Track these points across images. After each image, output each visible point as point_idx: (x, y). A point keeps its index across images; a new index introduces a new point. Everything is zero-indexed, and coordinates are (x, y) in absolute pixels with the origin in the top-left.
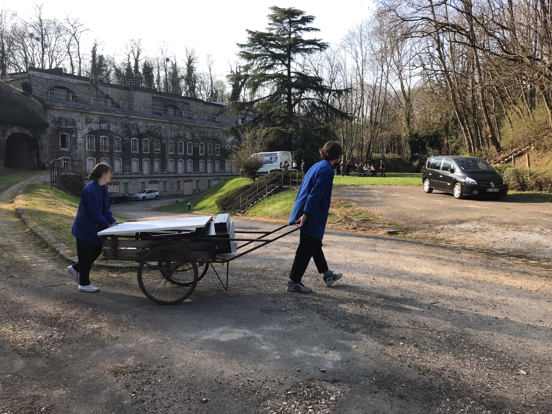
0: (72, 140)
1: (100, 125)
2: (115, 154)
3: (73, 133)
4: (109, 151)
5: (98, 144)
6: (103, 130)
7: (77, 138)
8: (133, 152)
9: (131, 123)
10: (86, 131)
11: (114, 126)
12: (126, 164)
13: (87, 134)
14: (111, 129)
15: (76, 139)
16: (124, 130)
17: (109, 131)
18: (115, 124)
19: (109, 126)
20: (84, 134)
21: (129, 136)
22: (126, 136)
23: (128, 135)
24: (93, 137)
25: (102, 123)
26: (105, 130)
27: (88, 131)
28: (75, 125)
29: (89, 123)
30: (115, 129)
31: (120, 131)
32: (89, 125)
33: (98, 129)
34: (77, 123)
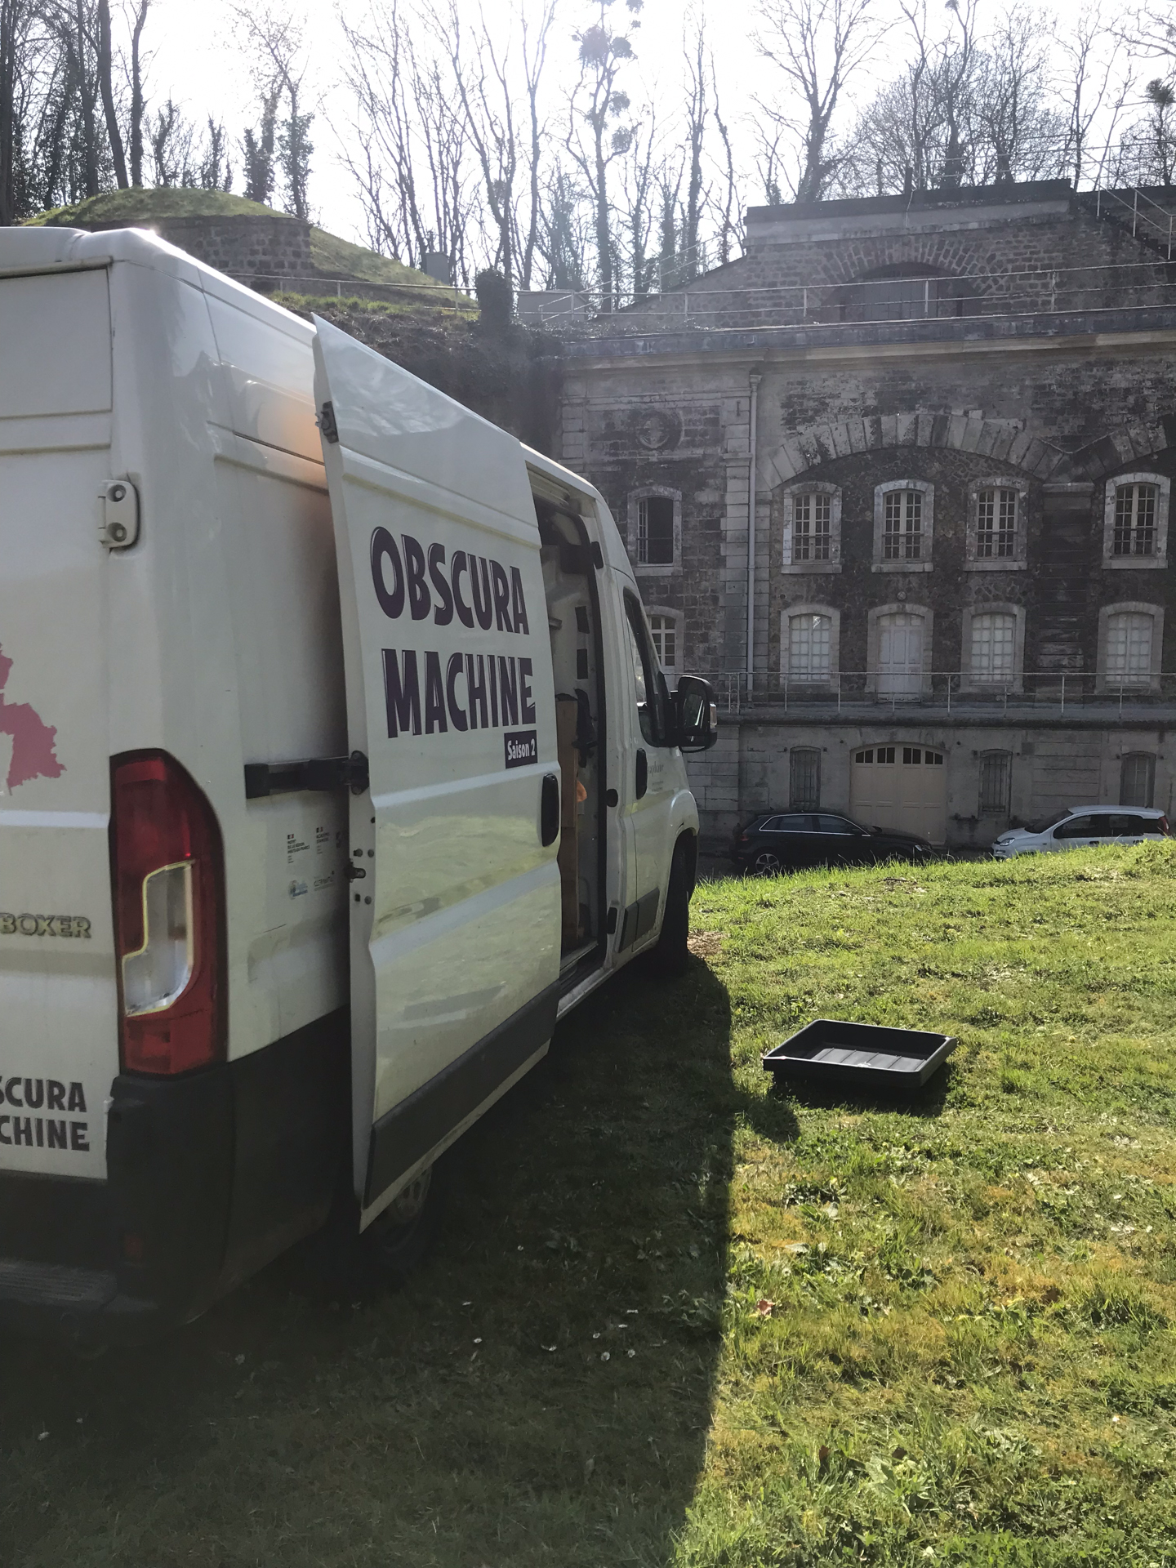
0: (693, 521)
1: (877, 423)
2: (974, 583)
3: (701, 485)
4: (928, 567)
5: (856, 533)
6: (897, 446)
7: (722, 506)
8: (1118, 564)
9: (1119, 379)
10: (788, 462)
11: (976, 414)
12: (1053, 639)
13: (794, 480)
14: (956, 437)
15: (717, 513)
16: (1053, 431)
17: (938, 449)
18: (988, 403)
19: (941, 425)
20: (770, 480)
21: (1095, 467)
22: (1063, 469)
23: (1081, 458)
24: (831, 495)
25: (892, 411)
26: (911, 446)
27: (799, 465)
28: (718, 440)
29: (811, 420)
30: (986, 431)
31: (1023, 439)
32: (808, 432)
33: (861, 447)
34: (732, 427)
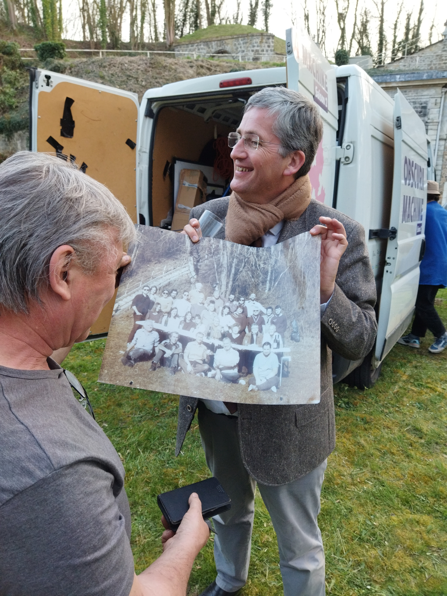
28: (425, 115)
34: (432, 110)
